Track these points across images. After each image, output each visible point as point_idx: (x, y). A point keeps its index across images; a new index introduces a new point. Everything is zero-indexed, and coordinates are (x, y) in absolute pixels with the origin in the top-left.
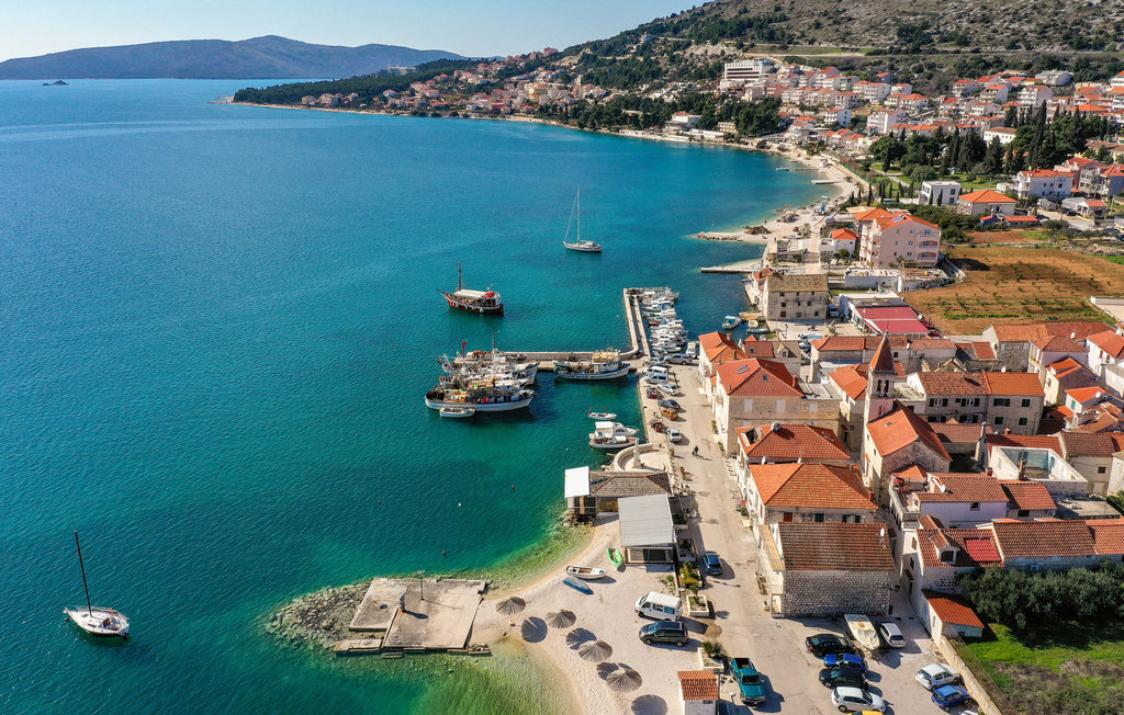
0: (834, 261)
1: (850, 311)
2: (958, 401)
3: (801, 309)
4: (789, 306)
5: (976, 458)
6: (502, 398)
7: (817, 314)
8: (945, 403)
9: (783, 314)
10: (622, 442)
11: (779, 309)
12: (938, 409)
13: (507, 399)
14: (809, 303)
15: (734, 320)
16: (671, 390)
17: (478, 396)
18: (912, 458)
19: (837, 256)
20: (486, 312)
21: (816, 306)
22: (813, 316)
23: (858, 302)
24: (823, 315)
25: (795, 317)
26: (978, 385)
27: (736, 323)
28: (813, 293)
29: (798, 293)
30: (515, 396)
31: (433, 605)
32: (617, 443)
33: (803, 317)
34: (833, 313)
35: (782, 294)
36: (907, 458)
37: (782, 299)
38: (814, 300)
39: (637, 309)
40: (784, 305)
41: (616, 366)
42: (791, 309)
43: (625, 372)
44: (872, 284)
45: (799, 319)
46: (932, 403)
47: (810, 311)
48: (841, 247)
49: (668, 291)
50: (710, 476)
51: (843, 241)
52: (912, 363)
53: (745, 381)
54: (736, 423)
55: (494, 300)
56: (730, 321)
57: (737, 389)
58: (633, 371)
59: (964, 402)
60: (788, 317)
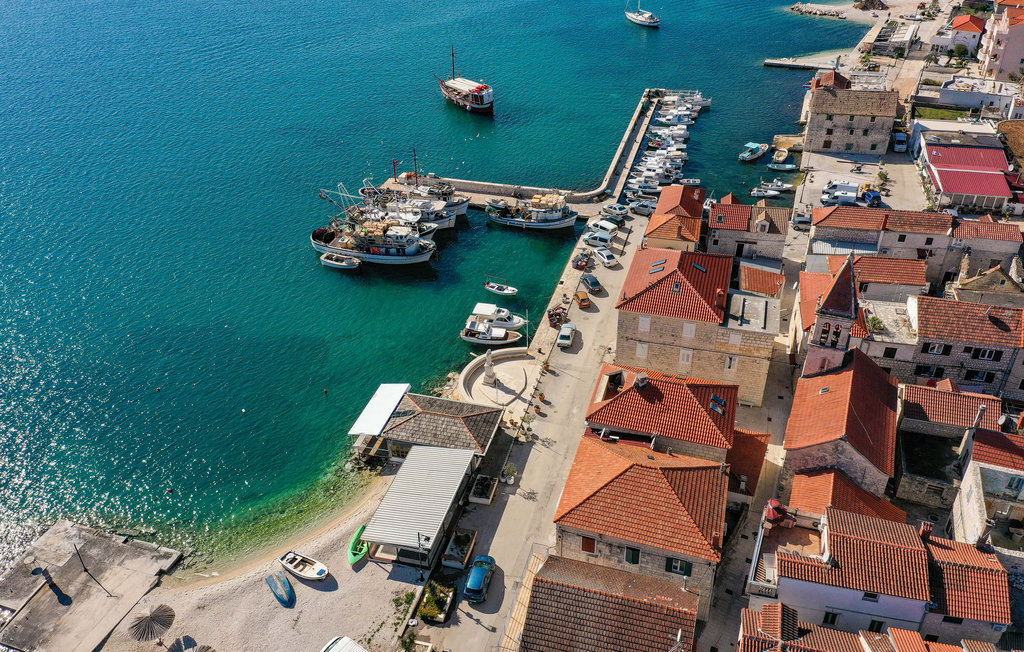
0: (943, 60)
1: (920, 148)
2: (967, 350)
3: (853, 139)
4: (837, 134)
5: (959, 450)
6: (393, 251)
7: (874, 147)
8: (947, 350)
9: (827, 144)
10: (497, 339)
11: (823, 136)
12: (933, 358)
13: (401, 251)
14: (866, 132)
15: (758, 148)
16: (606, 260)
17: (366, 244)
18: (830, 460)
19: (950, 54)
20: (474, 111)
21: (874, 137)
22: (868, 150)
23: (932, 137)
24: (882, 150)
25: (842, 149)
26: (1007, 329)
27: (760, 153)
28: (873, 118)
29: (852, 117)
30: (410, 249)
31: (92, 583)
32: (492, 339)
33: (853, 150)
34: (898, 147)
35: (830, 118)
36: (823, 458)
37: (828, 124)
38: (873, 128)
39: (647, 121)
40: (830, 132)
41: (559, 215)
42: (839, 139)
43: (571, 222)
44: (975, 102)
45: (849, 153)
46: (926, 348)
47: (865, 142)
48: (960, 41)
49: (698, 97)
50: (575, 411)
51: (963, 33)
52: (951, 255)
53: (647, 290)
54: (626, 344)
55: (482, 97)
56: (752, 151)
57: (632, 300)
58: (583, 220)
59: (977, 353)
60: (833, 148)
